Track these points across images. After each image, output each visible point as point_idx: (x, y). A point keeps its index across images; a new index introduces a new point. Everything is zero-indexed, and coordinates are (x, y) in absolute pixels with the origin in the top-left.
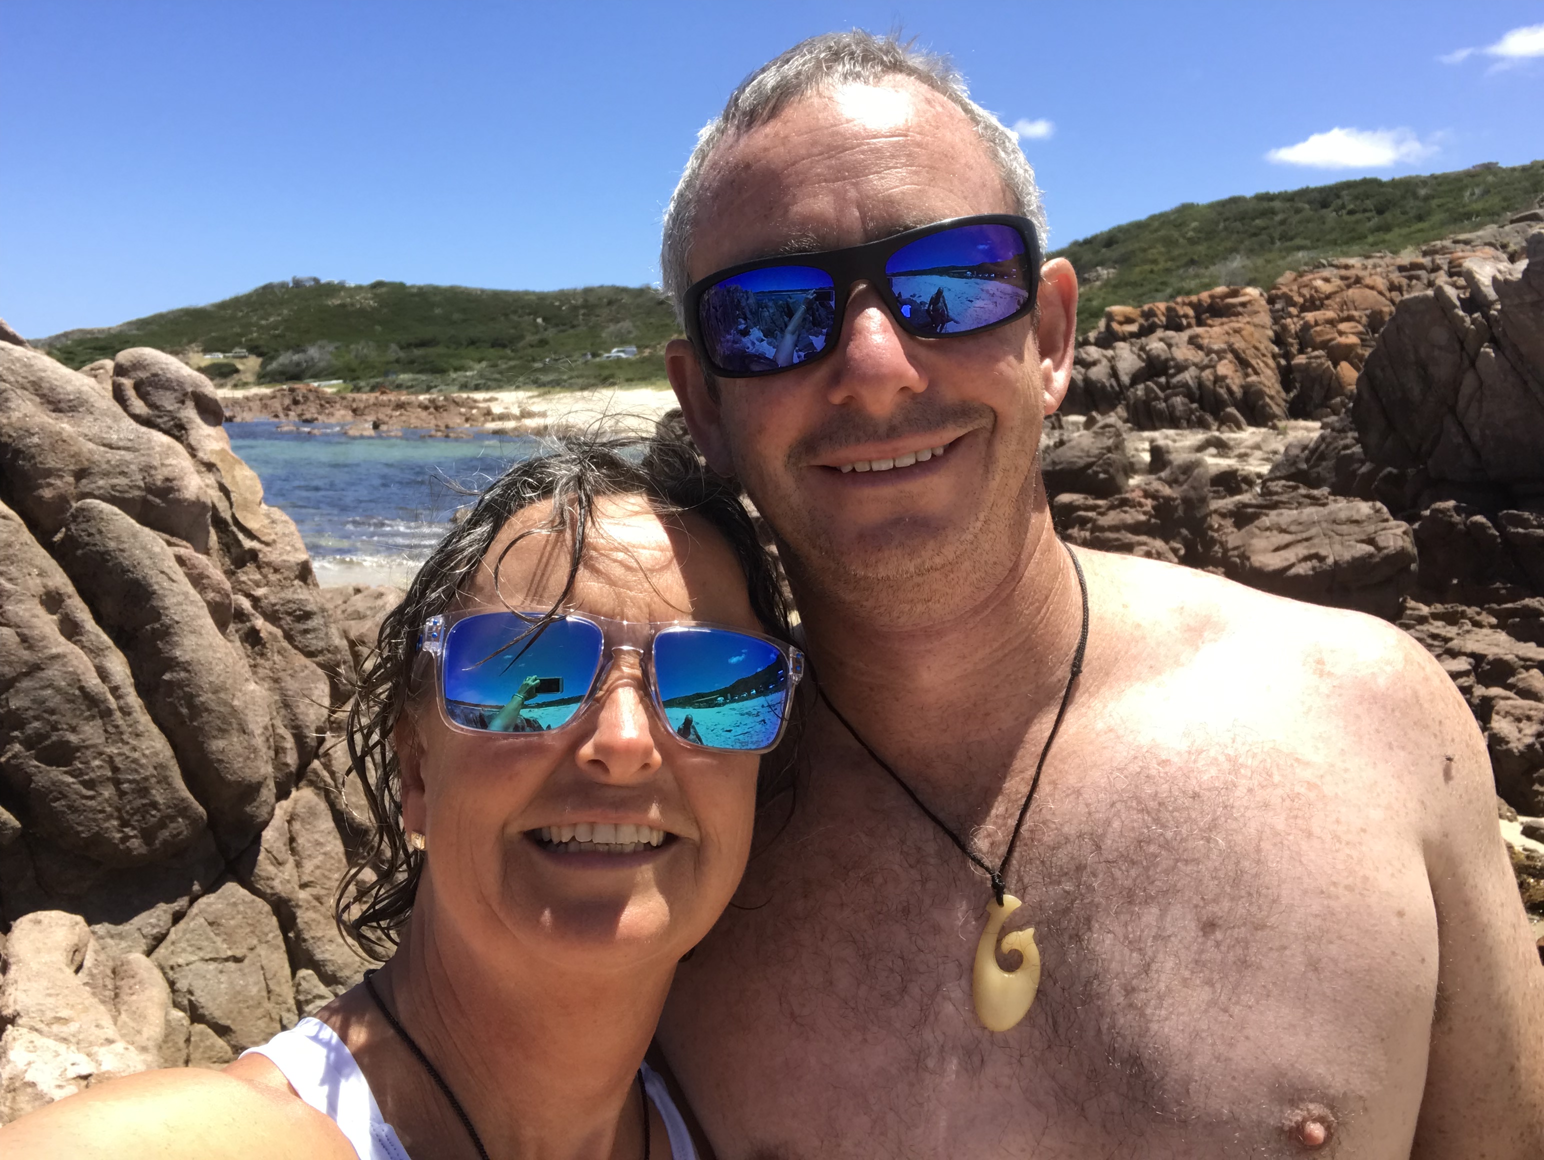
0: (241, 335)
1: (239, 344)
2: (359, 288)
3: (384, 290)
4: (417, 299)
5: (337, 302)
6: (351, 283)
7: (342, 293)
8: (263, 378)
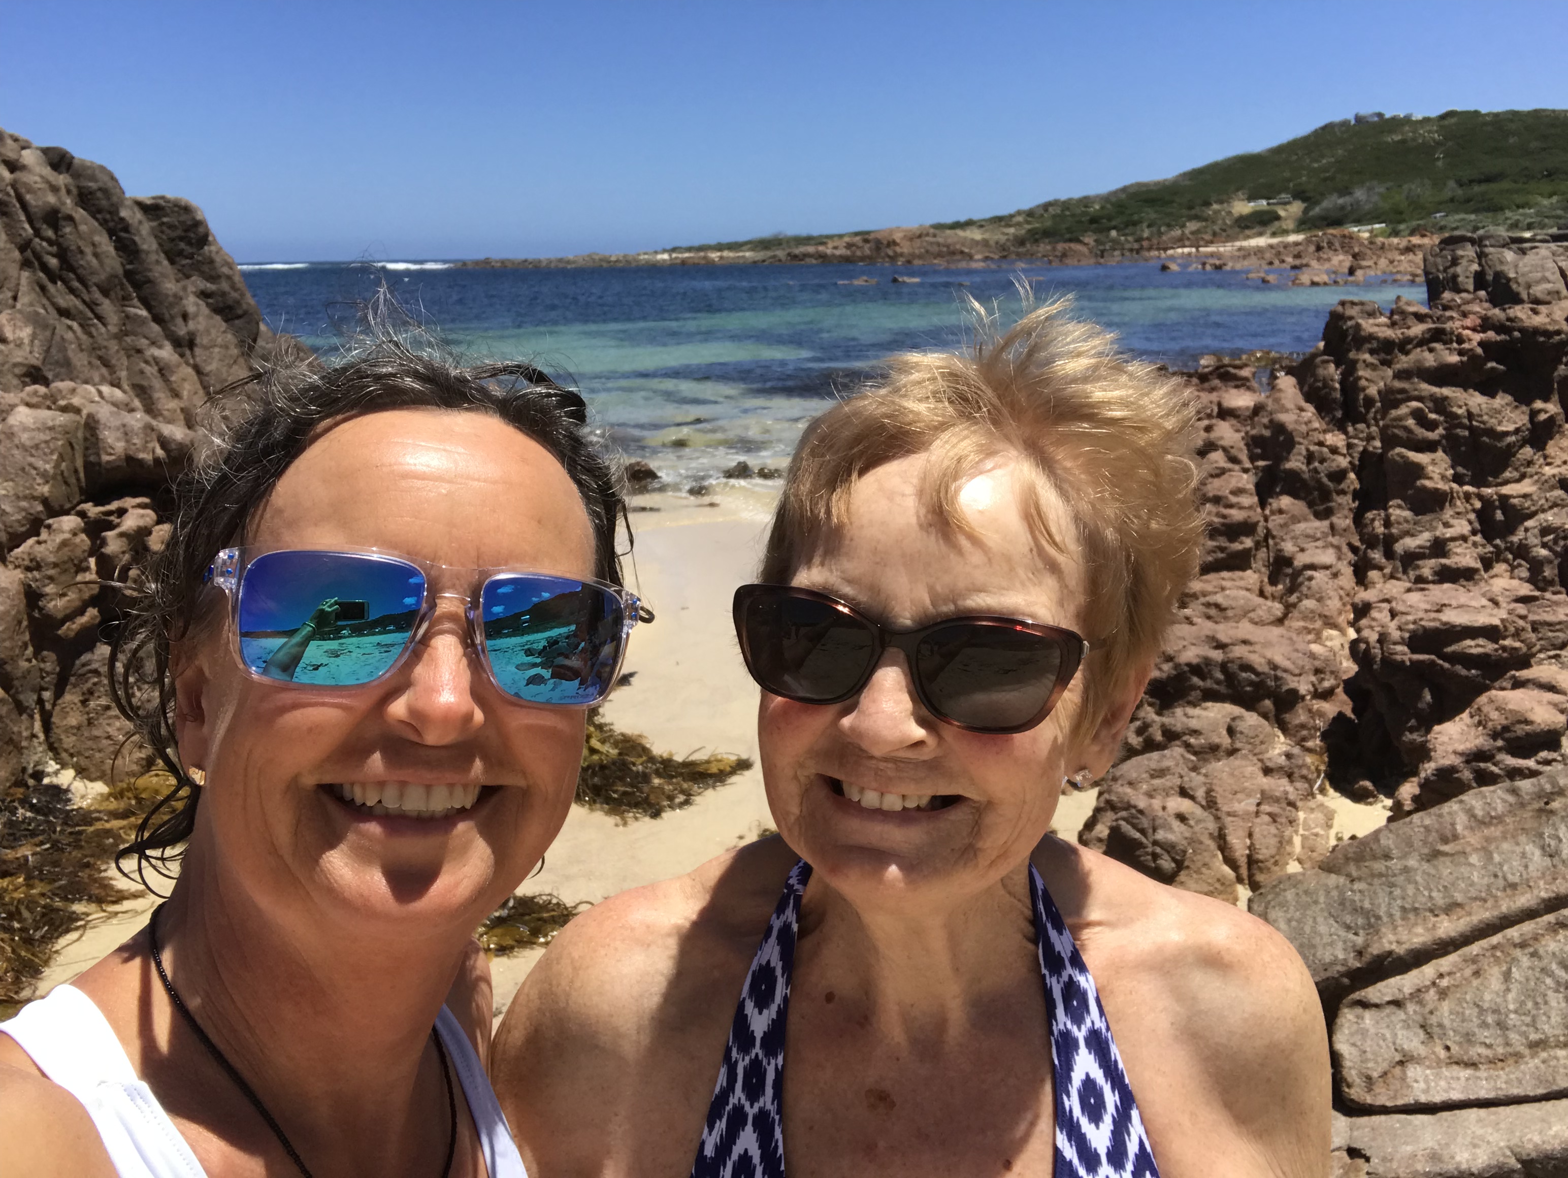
0: (1289, 180)
1: (1285, 190)
2: (1427, 120)
3: (1453, 120)
4: (1489, 128)
5: (1397, 137)
6: (1418, 116)
7: (1407, 128)
8: (1303, 224)
